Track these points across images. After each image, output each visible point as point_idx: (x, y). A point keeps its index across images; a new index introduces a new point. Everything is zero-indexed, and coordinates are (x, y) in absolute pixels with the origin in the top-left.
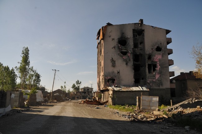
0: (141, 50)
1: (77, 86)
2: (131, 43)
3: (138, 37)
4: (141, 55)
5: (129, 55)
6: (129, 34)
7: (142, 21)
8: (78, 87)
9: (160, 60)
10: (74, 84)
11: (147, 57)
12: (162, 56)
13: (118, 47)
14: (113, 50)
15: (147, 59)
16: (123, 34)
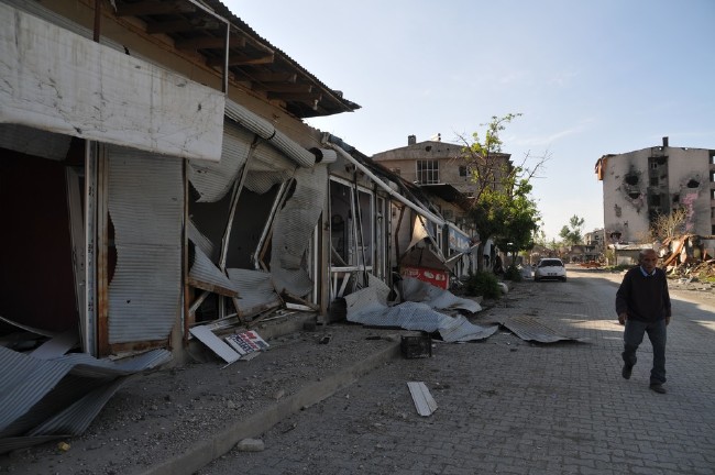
0: (663, 187)
1: (572, 230)
2: (645, 180)
3: (658, 167)
4: (663, 195)
5: (642, 197)
6: (643, 167)
7: (665, 140)
8: (577, 232)
9: (694, 202)
10: (565, 227)
11: (671, 199)
12: (700, 195)
13: (625, 188)
14: (618, 192)
15: (671, 203)
16: (632, 167)
